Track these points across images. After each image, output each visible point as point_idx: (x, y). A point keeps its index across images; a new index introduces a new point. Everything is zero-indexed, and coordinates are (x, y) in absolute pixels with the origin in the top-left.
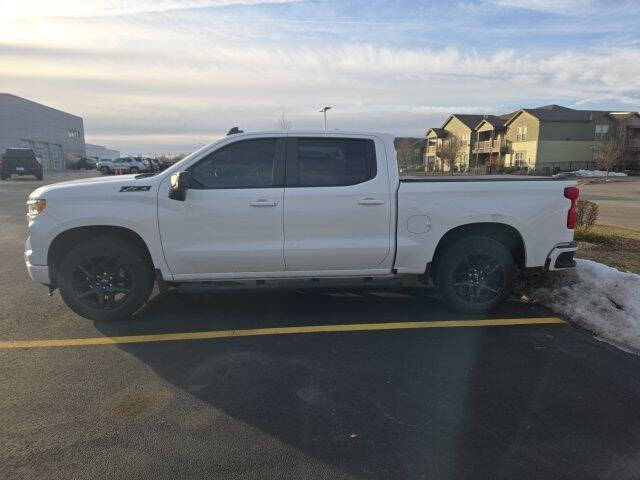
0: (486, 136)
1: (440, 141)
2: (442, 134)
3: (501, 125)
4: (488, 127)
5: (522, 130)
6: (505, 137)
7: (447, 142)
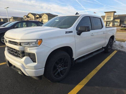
0: (37, 18)
1: (27, 18)
2: (28, 17)
3: (40, 16)
4: (38, 16)
5: (45, 17)
6: (42, 18)
7: (29, 19)
